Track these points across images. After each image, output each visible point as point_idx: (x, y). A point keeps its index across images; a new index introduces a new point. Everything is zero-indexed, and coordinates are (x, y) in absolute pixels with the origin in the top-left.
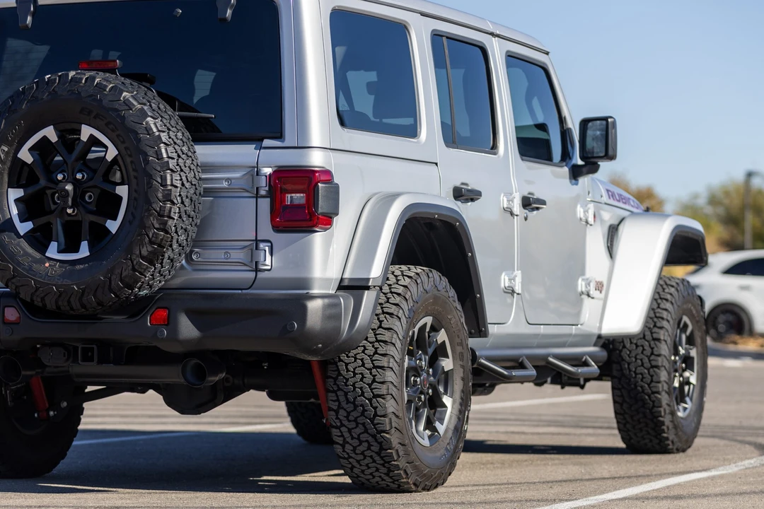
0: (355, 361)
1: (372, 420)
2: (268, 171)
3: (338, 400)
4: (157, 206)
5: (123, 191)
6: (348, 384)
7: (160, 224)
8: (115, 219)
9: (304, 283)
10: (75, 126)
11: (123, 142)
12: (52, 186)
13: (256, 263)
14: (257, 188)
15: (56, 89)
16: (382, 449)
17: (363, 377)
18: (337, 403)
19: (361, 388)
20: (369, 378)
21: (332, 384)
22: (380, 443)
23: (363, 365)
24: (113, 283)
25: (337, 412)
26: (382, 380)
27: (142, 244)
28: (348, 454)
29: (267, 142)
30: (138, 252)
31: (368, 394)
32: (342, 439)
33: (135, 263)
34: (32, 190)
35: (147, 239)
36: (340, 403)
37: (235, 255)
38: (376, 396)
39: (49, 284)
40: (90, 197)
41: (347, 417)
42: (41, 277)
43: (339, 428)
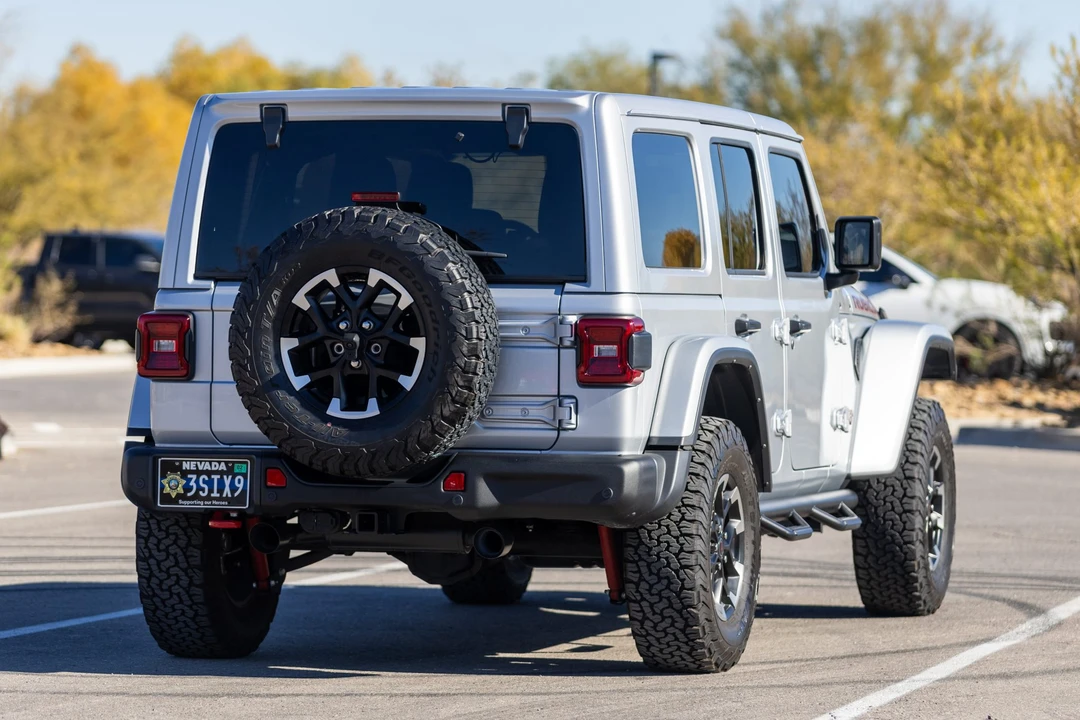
0: (659, 527)
1: (678, 595)
2: (573, 319)
3: (639, 571)
4: (462, 361)
5: (419, 343)
6: (651, 553)
7: (464, 381)
8: (410, 373)
9: (614, 444)
10: (362, 270)
11: (421, 290)
12: (332, 335)
13: (560, 421)
14: (561, 339)
15: (340, 229)
16: (687, 625)
17: (669, 546)
18: (638, 575)
19: (667, 558)
20: (675, 547)
21: (632, 553)
22: (686, 619)
23: (669, 532)
24: (409, 445)
25: (637, 585)
26: (690, 549)
27: (444, 403)
28: (647, 631)
29: (569, 287)
30: (439, 413)
31: (675, 564)
32: (641, 614)
33: (435, 424)
34: (308, 339)
35: (449, 398)
36: (641, 575)
37: (534, 412)
38: (684, 567)
39: (333, 446)
40: (376, 349)
41: (649, 590)
42: (323, 439)
43: (638, 602)
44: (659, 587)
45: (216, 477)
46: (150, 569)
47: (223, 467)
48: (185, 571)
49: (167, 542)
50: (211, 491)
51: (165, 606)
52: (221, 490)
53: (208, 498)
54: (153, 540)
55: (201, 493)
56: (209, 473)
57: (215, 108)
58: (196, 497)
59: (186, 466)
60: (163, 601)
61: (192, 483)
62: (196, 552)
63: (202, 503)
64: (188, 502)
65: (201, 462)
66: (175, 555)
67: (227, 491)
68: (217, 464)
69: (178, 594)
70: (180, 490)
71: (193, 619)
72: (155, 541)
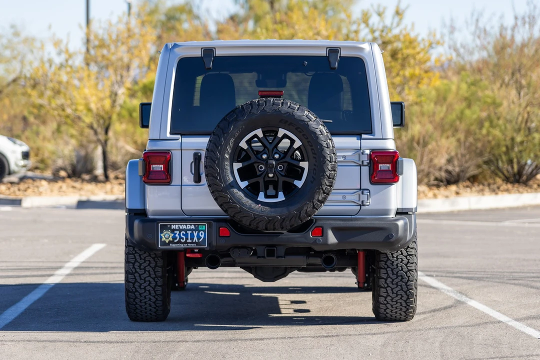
0: (397, 251)
1: (406, 284)
2: (368, 152)
3: (387, 273)
4: (328, 173)
5: (305, 165)
6: (394, 264)
7: (329, 183)
8: (300, 179)
10: (274, 129)
11: (307, 138)
12: (259, 161)
13: (362, 201)
14: (362, 161)
15: (265, 109)
16: (408, 298)
17: (402, 260)
18: (386, 275)
19: (401, 267)
20: (405, 261)
21: (383, 264)
22: (408, 296)
23: (402, 254)
24: (301, 215)
25: (386, 280)
26: (412, 262)
27: (320, 194)
28: (387, 302)
29: (364, 136)
30: (317, 198)
31: (405, 269)
33: (315, 204)
34: (246, 163)
35: (322, 191)
36: (388, 275)
37: (349, 198)
38: (409, 270)
39: (263, 216)
40: (280, 167)
41: (392, 282)
42: (257, 212)
43: (386, 288)
44: (397, 280)
45: (189, 232)
46: (135, 278)
47: (193, 227)
48: (154, 279)
49: (145, 265)
50: (187, 239)
51: (141, 296)
52: (192, 238)
53: (186, 242)
54: (137, 264)
55: (182, 240)
56: (186, 230)
57: (176, 50)
58: (179, 242)
59: (173, 227)
60: (140, 294)
61: (177, 235)
62: (160, 270)
63: (182, 245)
64: (175, 245)
65: (181, 225)
66: (149, 271)
67: (195, 239)
68: (190, 226)
69: (149, 291)
70: (171, 239)
71: (154, 303)
72: (139, 265)
